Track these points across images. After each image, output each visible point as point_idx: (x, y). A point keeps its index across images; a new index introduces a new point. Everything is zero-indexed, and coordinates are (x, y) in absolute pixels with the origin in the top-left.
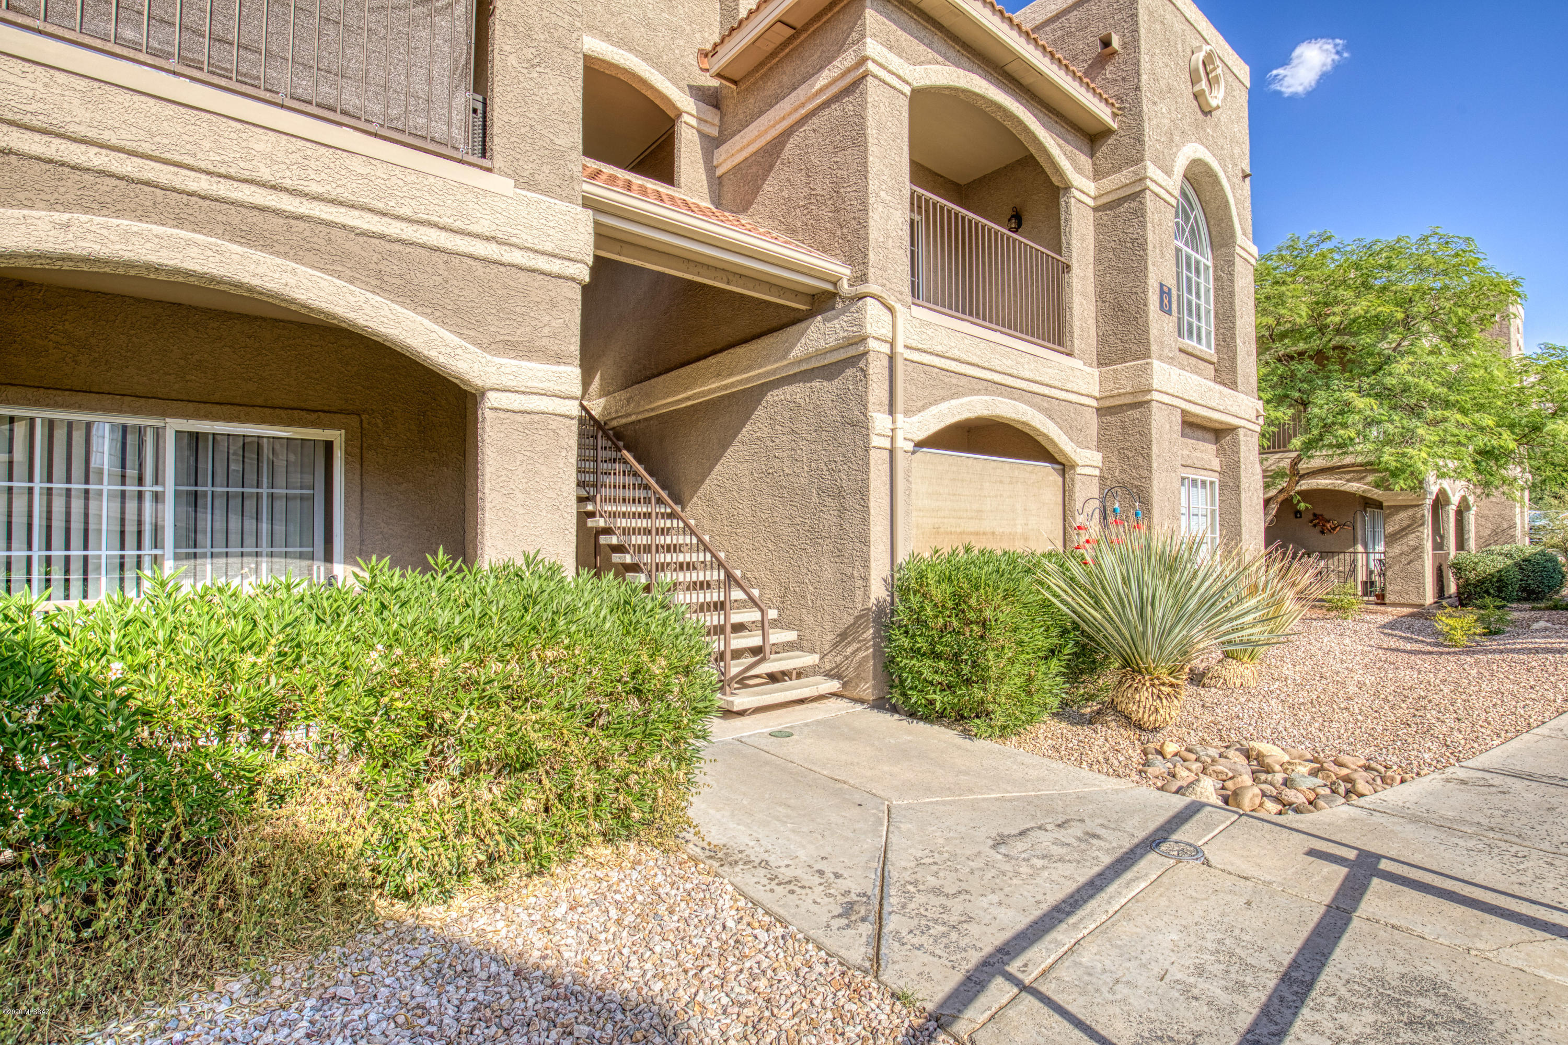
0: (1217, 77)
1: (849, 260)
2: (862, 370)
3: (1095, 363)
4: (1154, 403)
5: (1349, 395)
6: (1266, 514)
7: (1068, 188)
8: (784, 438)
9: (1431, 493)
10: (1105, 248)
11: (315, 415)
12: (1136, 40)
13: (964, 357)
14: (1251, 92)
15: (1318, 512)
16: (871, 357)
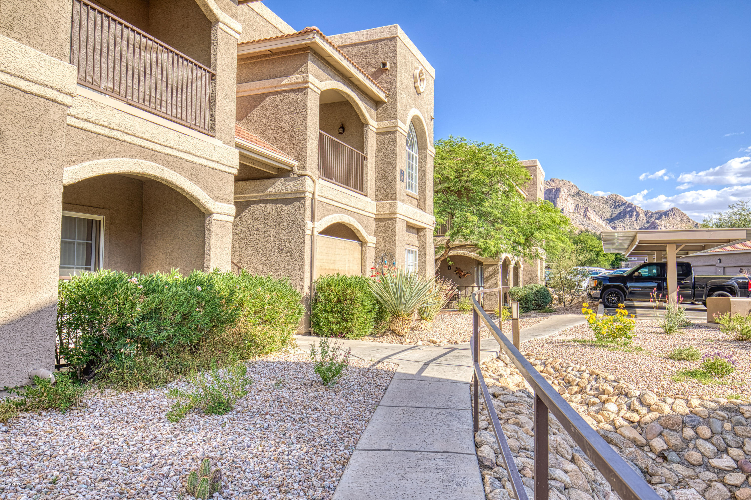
0: (423, 79)
1: (297, 158)
2: (302, 204)
3: (375, 199)
4: (397, 219)
5: (468, 214)
6: (436, 266)
7: (367, 125)
8: (260, 226)
9: (501, 259)
10: (380, 151)
11: (96, 209)
12: (396, 67)
13: (333, 198)
14: (435, 81)
15: (458, 267)
16: (307, 199)
